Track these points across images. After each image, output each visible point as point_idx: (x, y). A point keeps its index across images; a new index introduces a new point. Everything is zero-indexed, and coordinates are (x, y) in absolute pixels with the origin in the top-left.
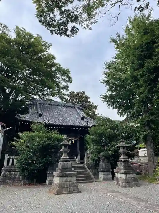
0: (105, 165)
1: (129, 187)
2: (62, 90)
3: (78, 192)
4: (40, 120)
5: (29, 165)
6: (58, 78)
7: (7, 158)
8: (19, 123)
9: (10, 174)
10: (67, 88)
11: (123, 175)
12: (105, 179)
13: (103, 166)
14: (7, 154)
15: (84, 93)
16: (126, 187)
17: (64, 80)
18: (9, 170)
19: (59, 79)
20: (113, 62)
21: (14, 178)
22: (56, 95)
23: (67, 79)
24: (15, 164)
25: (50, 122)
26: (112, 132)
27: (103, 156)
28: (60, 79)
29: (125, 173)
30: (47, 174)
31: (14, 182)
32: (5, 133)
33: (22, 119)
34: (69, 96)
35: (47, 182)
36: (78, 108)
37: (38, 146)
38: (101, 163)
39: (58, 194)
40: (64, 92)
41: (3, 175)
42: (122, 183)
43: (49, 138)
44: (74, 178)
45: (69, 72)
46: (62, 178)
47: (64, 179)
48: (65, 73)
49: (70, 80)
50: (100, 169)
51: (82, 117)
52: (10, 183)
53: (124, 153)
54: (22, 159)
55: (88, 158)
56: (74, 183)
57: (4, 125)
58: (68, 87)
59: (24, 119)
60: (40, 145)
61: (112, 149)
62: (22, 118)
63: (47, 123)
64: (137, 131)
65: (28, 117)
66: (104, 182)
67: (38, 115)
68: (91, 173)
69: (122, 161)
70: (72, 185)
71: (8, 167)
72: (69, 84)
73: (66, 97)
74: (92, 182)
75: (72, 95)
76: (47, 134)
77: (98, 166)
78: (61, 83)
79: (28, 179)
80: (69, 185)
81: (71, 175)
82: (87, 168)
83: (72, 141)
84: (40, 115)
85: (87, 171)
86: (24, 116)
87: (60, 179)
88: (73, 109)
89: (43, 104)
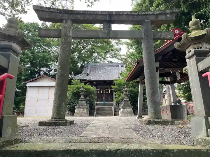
16: (121, 116)
44: (86, 109)
56: (85, 112)
63: (88, 79)
67: (86, 74)
82: (113, 108)
83: (108, 91)
84: (88, 75)
85: (112, 111)
86: (77, 76)
87: (76, 110)
88: (118, 67)
89: (93, 66)
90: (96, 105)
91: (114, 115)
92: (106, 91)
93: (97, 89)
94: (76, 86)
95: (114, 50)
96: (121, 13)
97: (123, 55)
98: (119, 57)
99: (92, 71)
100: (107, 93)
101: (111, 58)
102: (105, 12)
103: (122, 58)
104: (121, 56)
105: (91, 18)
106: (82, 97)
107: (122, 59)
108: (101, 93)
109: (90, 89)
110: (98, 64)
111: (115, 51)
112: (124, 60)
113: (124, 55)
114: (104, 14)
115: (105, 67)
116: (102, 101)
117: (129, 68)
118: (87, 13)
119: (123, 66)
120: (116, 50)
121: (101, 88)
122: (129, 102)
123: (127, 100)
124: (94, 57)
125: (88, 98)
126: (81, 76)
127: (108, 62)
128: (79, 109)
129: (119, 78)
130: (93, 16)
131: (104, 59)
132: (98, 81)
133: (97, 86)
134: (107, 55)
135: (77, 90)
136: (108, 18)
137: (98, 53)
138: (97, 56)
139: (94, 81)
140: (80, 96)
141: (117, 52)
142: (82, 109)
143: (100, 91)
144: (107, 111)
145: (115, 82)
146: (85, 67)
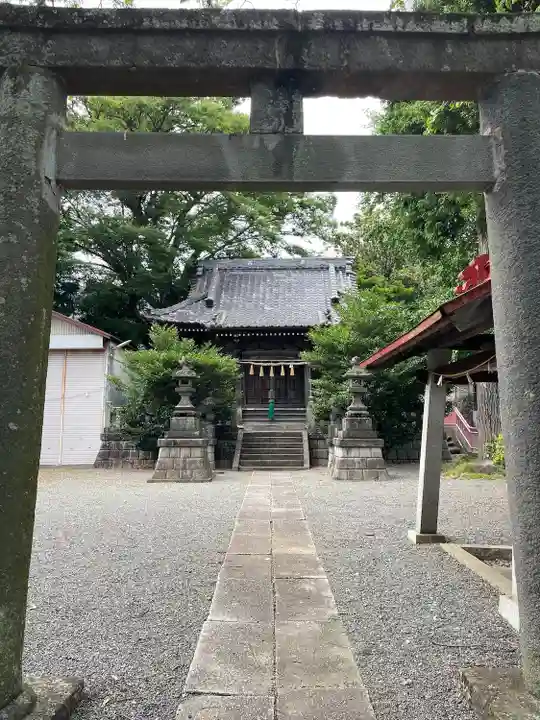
9: (118, 445)
11: (340, 450)
18: (114, 436)
21: (126, 455)
31: (124, 462)
33: (157, 318)
36: (339, 268)
41: (104, 446)
44: (198, 452)
46: (167, 450)
51: (335, 296)
52: (115, 464)
53: (356, 394)
65: (175, 313)
67: (206, 303)
68: (307, 451)
70: (189, 466)
71: (112, 429)
80: (182, 465)
81: (189, 445)
82: (305, 438)
83: (287, 369)
84: (210, 304)
85: (301, 446)
86: (167, 310)
87: (162, 452)
88: (322, 274)
89: (232, 270)
90: (244, 417)
91: (307, 465)
92: (277, 370)
93: (246, 362)
94: (163, 355)
95: (307, 203)
96: (364, 26)
97: (342, 224)
98: (328, 232)
99: (227, 291)
100: (283, 373)
101: (298, 234)
102: (262, 15)
103: (338, 237)
104: (334, 225)
105: (175, 61)
106: (185, 403)
107: (337, 240)
108: (261, 374)
109: (216, 366)
110: (250, 263)
111: (313, 210)
112: (345, 243)
113: (347, 224)
114: (257, 32)
115: (275, 274)
116: (265, 401)
117: (365, 273)
118: (146, 23)
119: (342, 269)
120: (319, 206)
121: (259, 356)
122: (369, 423)
123: (360, 415)
124: (234, 234)
125: (209, 401)
126: (183, 308)
127: (289, 250)
128: (173, 452)
129: (329, 318)
130: (189, 44)
131: (273, 239)
132: (249, 330)
133: (244, 350)
134: (284, 223)
135: (166, 371)
136: (278, 58)
137: (250, 218)
138: (245, 230)
139: (235, 330)
140: (177, 400)
141: (319, 212)
142: (184, 452)
143: (257, 369)
144: (280, 446)
145: (312, 335)
146: (198, 273)
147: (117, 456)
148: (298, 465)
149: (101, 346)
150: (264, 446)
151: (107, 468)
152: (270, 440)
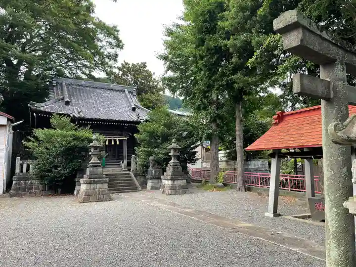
0: (155, 172)
1: (175, 194)
2: (107, 60)
3: (110, 200)
4: (67, 110)
5: (50, 171)
6: (99, 40)
7: (19, 163)
8: (35, 114)
9: (25, 183)
10: (115, 57)
11: (170, 181)
12: (153, 188)
13: (152, 172)
14: (18, 159)
15: (145, 66)
16: (170, 194)
17: (110, 43)
18: (23, 178)
19: (101, 41)
20: (178, 26)
21: (31, 188)
22: (98, 67)
23: (114, 42)
24: (31, 170)
25: (82, 115)
26: (166, 130)
27: (153, 160)
28: (103, 42)
29: (172, 179)
30: (75, 182)
31: (30, 193)
32: (14, 128)
33: (38, 109)
34: (120, 69)
35: (75, 192)
36: (129, 92)
37: (60, 147)
38: (150, 168)
39: (84, 202)
40: (111, 62)
41: (16, 184)
42: (168, 191)
43: (76, 138)
44: (106, 185)
45: (118, 31)
46: (89, 185)
47: (93, 186)
48: (111, 32)
49: (119, 45)
50: (149, 176)
51: (133, 106)
52: (24, 194)
53: (174, 156)
54: (39, 164)
55: (136, 164)
56: (105, 191)
57: (11, 117)
58: (117, 55)
59: (42, 109)
60: (63, 146)
61: (164, 152)
62: (39, 107)
63: (77, 115)
64: (201, 128)
65: (48, 107)
66: (152, 191)
67: (64, 102)
68: (136, 182)
69: (171, 166)
70: (102, 193)
71: (21, 174)
72: (118, 50)
73: (116, 71)
74: (136, 191)
75: (125, 68)
76: (74, 132)
77: (147, 173)
78: (106, 49)
79: (50, 188)
80: (98, 193)
81: (101, 182)
82: (133, 176)
83: (115, 141)
86: (43, 104)
88: (122, 94)
89: (72, 84)
91: (140, 189)
92: (110, 141)
99: (73, 96)
100: (113, 143)
106: (96, 160)
115: (98, 91)
119: (131, 92)
122: (181, 168)
129: (139, 118)
142: (98, 186)
146: (53, 84)
147: (24, 189)
148: (135, 189)
149: (6, 124)
150: (114, 180)
151: (19, 196)
152: (115, 177)
